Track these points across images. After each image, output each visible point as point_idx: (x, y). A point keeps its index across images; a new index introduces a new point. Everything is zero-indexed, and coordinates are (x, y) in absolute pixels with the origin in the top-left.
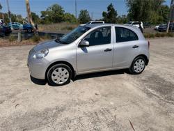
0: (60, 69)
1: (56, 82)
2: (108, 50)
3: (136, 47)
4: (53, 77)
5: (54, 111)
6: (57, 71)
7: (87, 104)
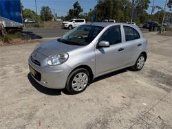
0: (80, 74)
1: (75, 89)
2: (121, 49)
3: (140, 45)
4: (73, 84)
5: (99, 125)
6: (78, 77)
7: (124, 110)
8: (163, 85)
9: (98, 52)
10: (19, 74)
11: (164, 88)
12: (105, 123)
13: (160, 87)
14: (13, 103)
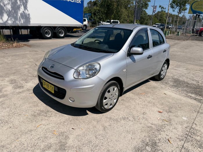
1: (106, 107)
2: (150, 57)
3: (165, 51)
5: (149, 148)
6: (109, 92)
7: (168, 127)
8: (193, 95)
9: (129, 60)
10: (21, 90)
11: (195, 99)
12: (154, 144)
13: (191, 97)
14: (31, 131)
